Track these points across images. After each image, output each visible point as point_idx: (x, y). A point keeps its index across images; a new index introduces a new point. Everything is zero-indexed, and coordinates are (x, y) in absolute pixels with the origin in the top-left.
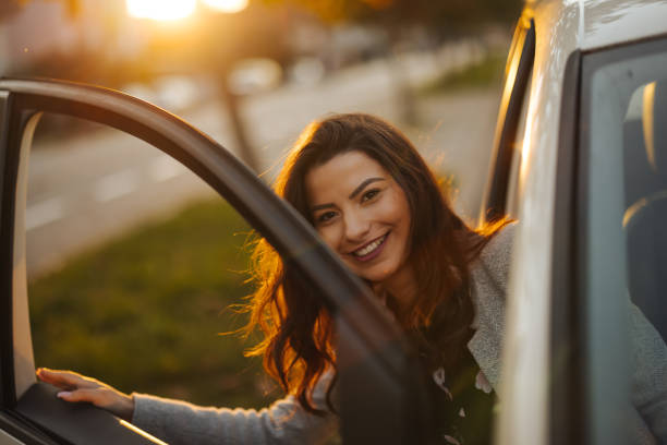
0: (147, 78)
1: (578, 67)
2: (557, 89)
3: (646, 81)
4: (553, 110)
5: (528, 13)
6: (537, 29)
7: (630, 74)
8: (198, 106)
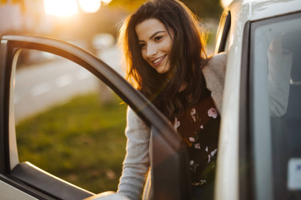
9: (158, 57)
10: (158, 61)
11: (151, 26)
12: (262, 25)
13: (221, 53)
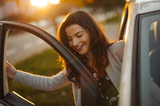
0: (36, 20)
1: (138, 18)
2: (133, 23)
3: (155, 21)
4: (132, 28)
5: (127, 5)
6: (129, 9)
7: (151, 20)
8: (48, 27)
9: (79, 46)
10: (79, 48)
11: (76, 28)
12: (146, 17)
13: (121, 41)
